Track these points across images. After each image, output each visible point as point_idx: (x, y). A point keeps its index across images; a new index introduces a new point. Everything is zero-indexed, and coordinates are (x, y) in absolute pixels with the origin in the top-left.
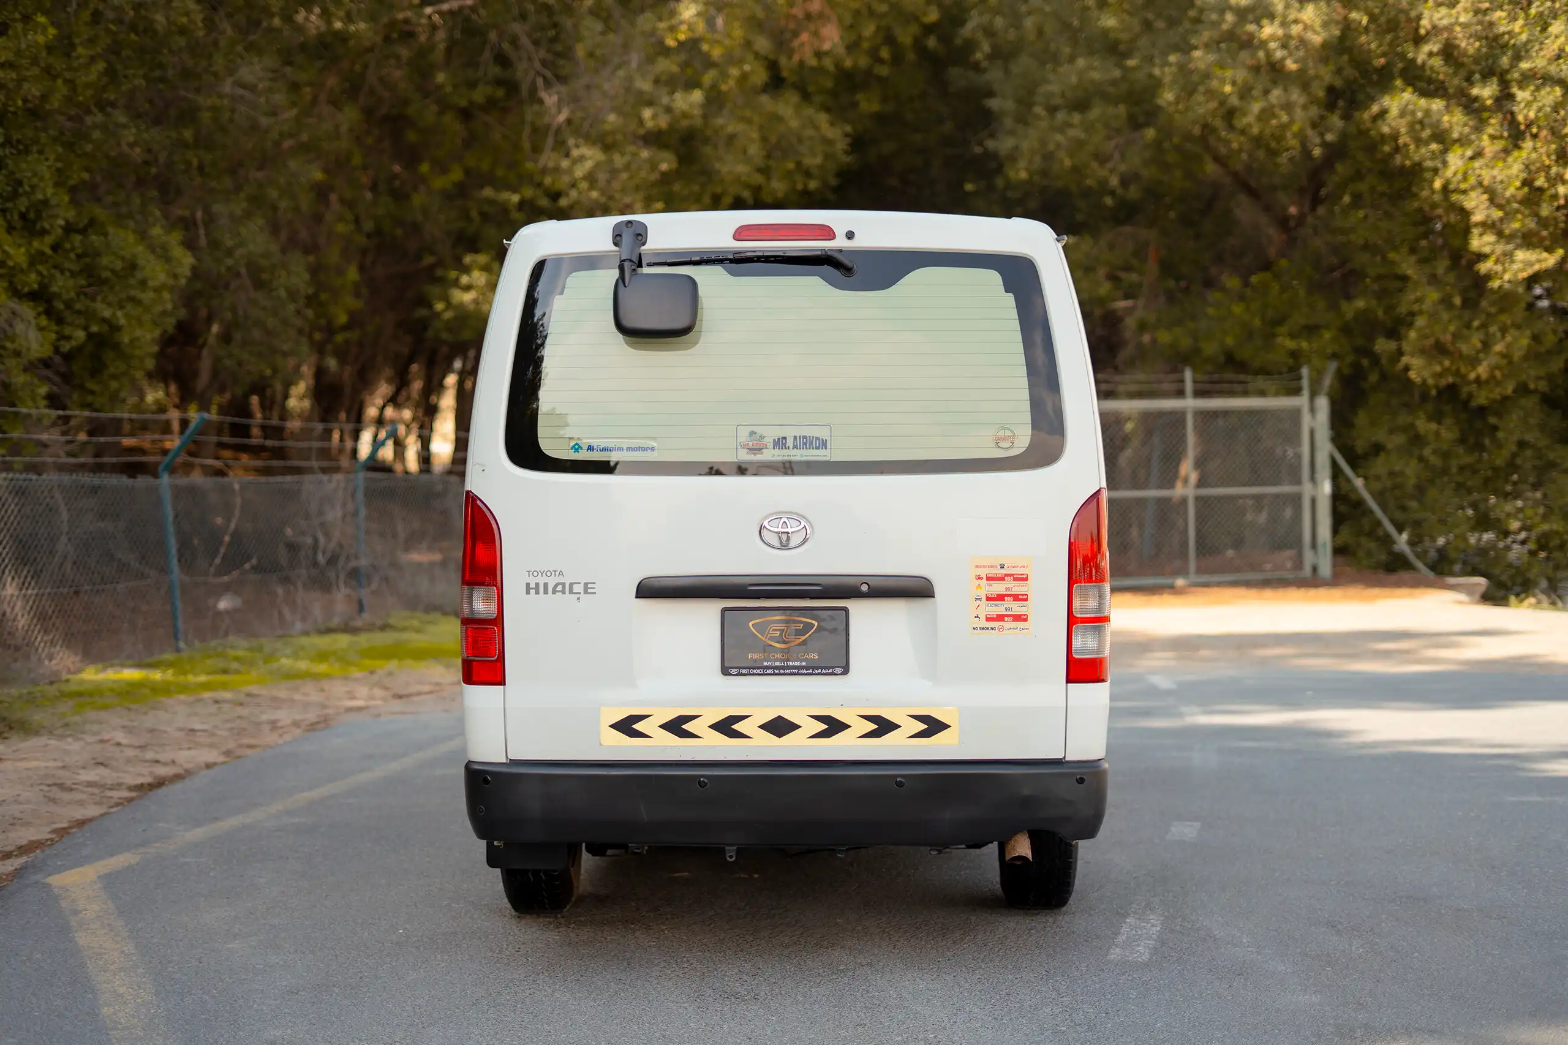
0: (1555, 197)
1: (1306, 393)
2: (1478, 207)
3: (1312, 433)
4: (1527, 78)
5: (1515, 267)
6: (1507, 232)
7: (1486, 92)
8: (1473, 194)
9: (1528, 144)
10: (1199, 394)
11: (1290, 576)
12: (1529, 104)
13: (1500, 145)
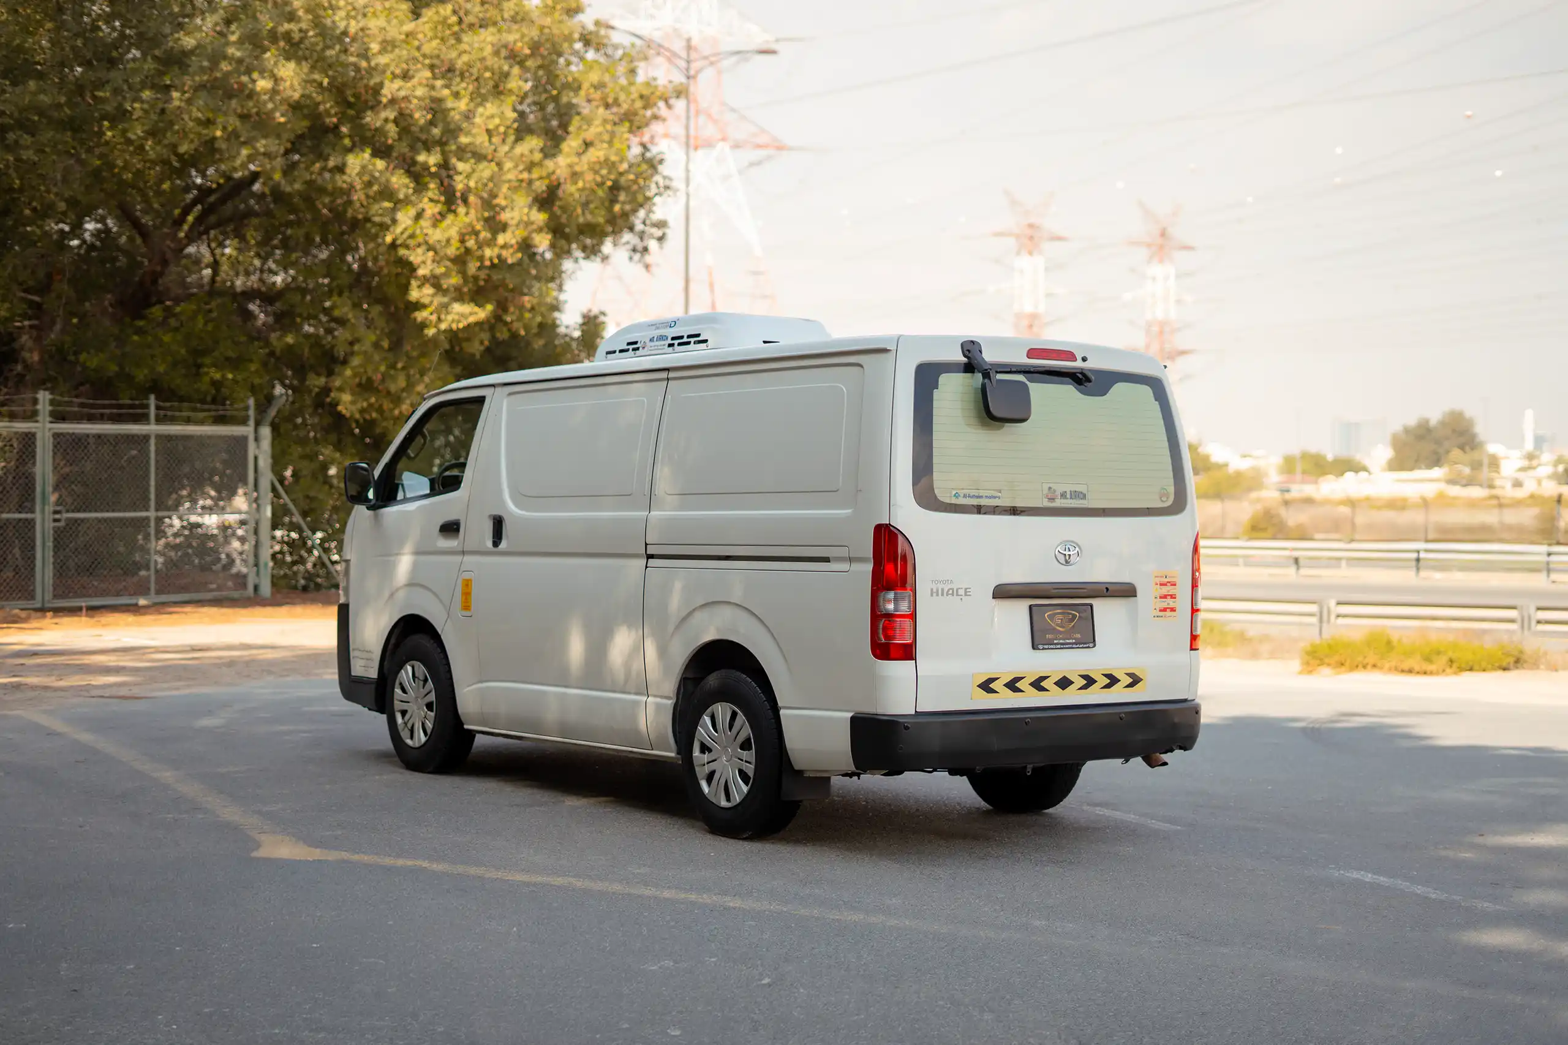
0: (481, 258)
1: (252, 422)
2: (424, 263)
3: (256, 458)
4: (462, 153)
5: (450, 318)
6: (445, 286)
7: (430, 159)
8: (420, 251)
9: (461, 210)
10: (159, 420)
11: (236, 594)
12: (468, 177)
13: (438, 208)
